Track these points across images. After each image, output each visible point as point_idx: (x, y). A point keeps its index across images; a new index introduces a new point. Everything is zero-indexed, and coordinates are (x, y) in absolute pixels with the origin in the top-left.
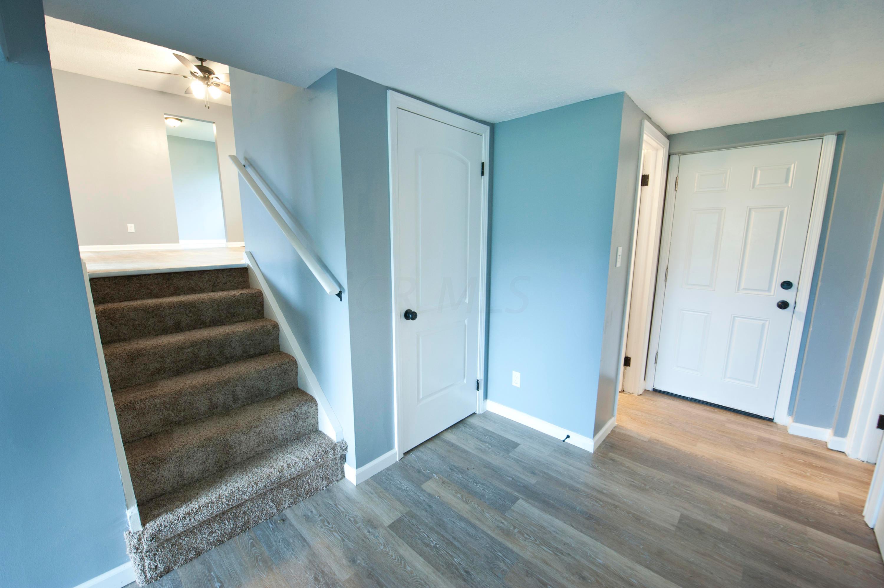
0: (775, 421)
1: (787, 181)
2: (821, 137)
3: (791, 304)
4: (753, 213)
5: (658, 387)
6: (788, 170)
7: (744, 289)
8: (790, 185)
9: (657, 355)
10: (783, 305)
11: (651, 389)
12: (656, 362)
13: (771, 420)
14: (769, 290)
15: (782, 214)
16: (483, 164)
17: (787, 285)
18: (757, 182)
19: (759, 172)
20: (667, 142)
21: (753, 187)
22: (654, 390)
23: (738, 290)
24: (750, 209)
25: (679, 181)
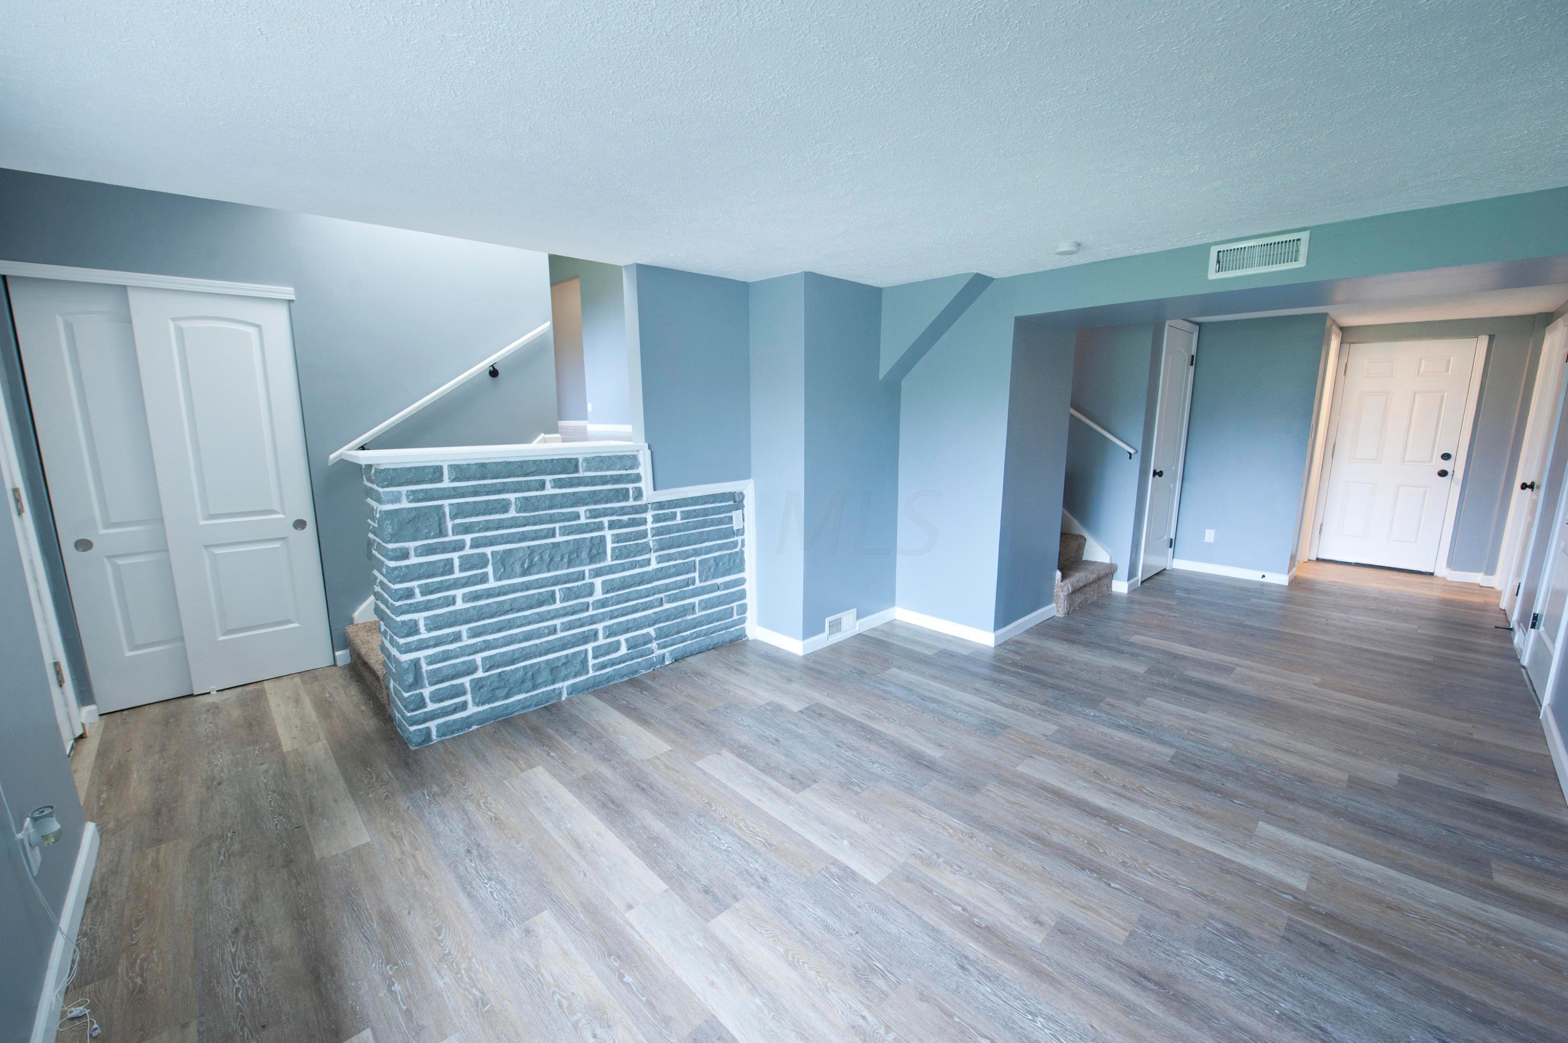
0: (1436, 574)
1: (1447, 370)
2: (1476, 336)
3: (1450, 472)
4: (1417, 396)
5: (1322, 556)
6: (1449, 361)
7: (1407, 461)
8: (1450, 374)
9: (1321, 525)
10: (1443, 473)
11: (1315, 559)
12: (1320, 533)
13: (1432, 574)
14: (1431, 461)
15: (1443, 397)
16: (1193, 356)
17: (1446, 457)
18: (1422, 370)
19: (1423, 362)
20: (1340, 333)
21: (1418, 374)
22: (1318, 560)
23: (1403, 462)
24: (1415, 393)
25: (1349, 367)
